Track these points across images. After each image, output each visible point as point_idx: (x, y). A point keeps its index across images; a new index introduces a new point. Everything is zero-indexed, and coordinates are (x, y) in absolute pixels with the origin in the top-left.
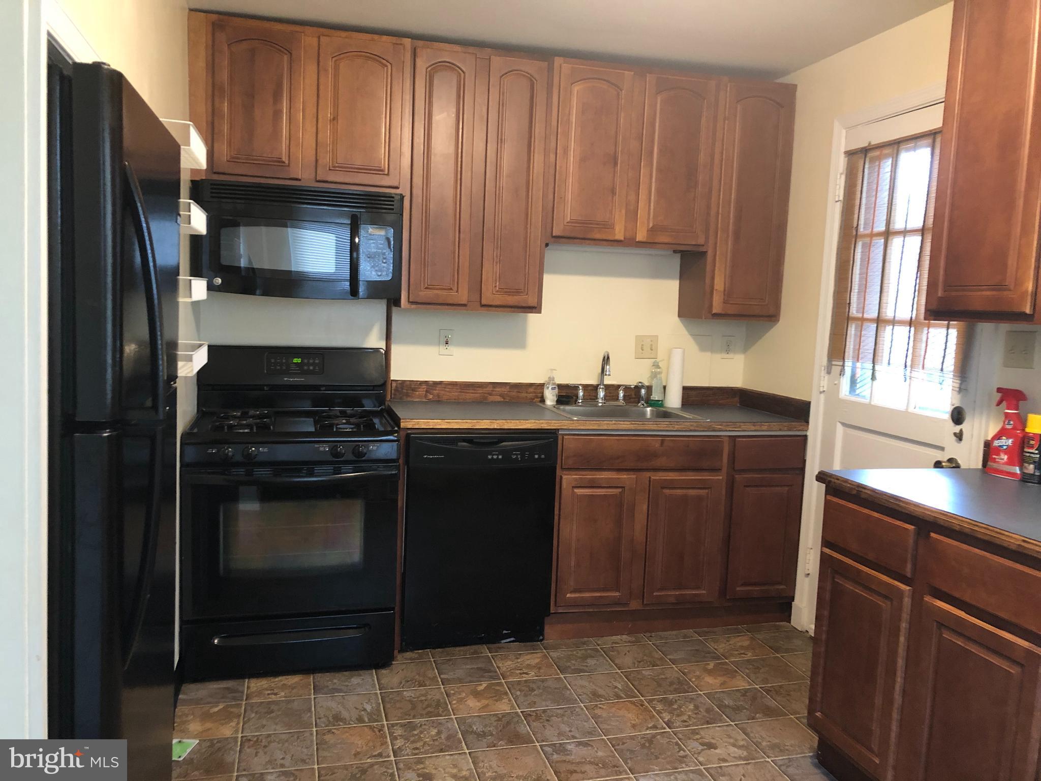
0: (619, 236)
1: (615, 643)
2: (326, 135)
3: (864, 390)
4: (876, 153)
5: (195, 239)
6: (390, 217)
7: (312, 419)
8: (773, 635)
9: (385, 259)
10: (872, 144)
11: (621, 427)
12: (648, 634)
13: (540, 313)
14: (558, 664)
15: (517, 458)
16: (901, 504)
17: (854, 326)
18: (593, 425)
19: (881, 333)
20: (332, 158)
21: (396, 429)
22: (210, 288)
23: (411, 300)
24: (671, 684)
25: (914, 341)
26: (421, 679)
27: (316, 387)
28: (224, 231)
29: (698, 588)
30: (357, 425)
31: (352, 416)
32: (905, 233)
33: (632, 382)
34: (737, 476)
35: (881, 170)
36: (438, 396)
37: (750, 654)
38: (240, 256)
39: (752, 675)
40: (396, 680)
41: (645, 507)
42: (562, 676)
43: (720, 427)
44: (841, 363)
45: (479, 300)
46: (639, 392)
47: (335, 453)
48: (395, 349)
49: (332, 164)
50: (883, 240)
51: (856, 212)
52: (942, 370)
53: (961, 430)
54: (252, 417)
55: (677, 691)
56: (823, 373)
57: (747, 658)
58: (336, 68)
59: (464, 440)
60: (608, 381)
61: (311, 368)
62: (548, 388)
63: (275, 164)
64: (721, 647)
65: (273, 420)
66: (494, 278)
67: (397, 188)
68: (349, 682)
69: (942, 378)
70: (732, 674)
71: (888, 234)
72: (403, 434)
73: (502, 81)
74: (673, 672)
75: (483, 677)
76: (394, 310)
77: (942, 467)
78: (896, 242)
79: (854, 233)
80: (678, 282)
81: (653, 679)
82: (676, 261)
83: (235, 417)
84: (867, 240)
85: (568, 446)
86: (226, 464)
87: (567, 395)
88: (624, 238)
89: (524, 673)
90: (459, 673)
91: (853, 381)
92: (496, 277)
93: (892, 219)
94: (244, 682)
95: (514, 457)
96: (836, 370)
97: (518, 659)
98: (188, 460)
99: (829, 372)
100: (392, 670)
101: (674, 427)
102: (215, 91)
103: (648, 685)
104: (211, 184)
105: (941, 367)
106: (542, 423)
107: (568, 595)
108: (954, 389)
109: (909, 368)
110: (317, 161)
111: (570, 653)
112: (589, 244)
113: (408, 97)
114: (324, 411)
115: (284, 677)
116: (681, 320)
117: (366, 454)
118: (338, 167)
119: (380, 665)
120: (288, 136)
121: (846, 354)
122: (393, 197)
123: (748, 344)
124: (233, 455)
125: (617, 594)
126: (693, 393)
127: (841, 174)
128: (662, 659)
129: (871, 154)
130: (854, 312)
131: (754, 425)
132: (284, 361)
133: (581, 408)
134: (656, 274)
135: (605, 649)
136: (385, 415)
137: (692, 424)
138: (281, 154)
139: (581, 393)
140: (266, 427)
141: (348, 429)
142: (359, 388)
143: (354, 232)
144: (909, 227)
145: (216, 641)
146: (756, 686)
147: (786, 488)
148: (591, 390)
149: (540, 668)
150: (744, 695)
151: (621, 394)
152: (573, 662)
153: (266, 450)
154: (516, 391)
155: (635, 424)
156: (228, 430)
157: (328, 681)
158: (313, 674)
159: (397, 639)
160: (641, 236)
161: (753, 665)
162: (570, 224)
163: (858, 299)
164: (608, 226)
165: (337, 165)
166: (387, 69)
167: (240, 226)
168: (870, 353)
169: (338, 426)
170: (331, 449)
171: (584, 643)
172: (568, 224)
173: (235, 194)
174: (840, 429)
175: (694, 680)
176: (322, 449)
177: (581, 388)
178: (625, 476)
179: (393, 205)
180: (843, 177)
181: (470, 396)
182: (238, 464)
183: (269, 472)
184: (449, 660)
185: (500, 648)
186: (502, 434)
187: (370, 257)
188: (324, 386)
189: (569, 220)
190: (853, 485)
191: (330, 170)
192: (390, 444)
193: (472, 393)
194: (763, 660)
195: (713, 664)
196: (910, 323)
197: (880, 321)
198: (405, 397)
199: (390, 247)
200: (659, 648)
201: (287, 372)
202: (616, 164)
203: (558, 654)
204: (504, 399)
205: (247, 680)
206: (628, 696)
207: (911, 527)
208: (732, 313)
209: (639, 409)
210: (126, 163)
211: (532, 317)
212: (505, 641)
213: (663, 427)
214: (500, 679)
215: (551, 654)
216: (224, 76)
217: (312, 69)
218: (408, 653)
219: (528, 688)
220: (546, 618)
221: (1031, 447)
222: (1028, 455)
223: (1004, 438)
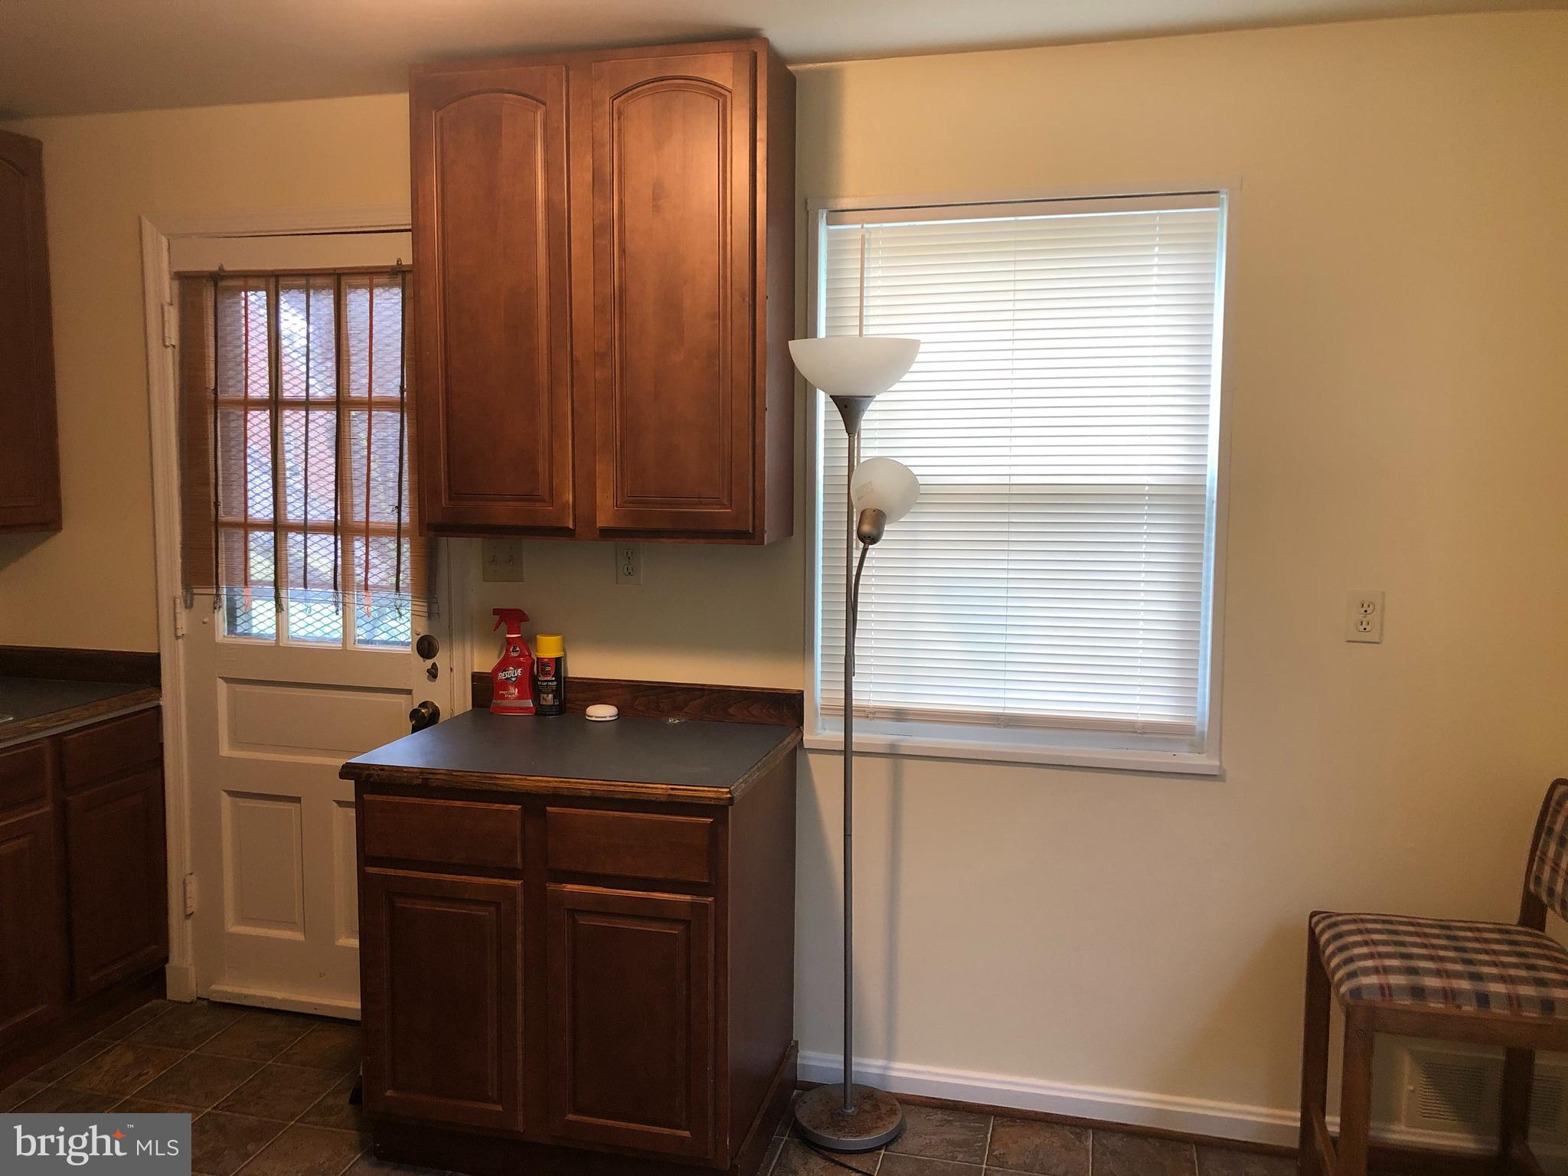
4: (237, 281)
10: (227, 270)
16: (499, 782)
17: (229, 536)
19: (286, 545)
34: (70, 798)
43: (37, 724)
44: (212, 590)
50: (268, 412)
51: (210, 366)
53: (434, 665)
56: (179, 608)
71: (276, 404)
79: (212, 398)
91: (232, 616)
93: (280, 383)
96: (202, 601)
99: (189, 605)
108: (417, 613)
109: (340, 591)
121: (221, 576)
127: (169, 304)
129: (225, 284)
130: (228, 514)
131: (87, 710)
144: (314, 397)
174: (222, 687)
180: (175, 307)
196: (335, 530)
197: (279, 530)
207: (515, 807)
221: (548, 674)
222: (545, 684)
223: (511, 668)
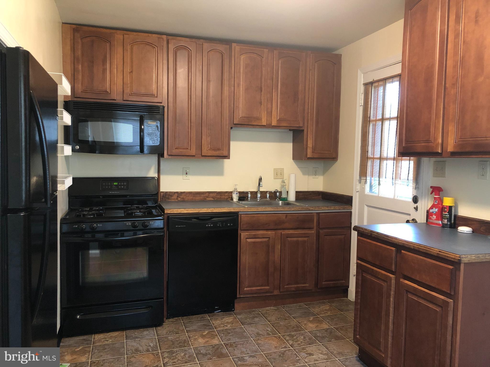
0: (264, 123)
1: (268, 310)
2: (128, 80)
3: (375, 189)
4: (376, 84)
5: (66, 128)
6: (158, 116)
7: (123, 211)
8: (340, 304)
9: (156, 135)
10: (375, 80)
11: (267, 210)
12: (283, 306)
13: (230, 159)
14: (241, 321)
15: (220, 225)
16: (389, 238)
17: (370, 161)
18: (254, 209)
19: (382, 164)
20: (131, 90)
21: (163, 214)
22: (73, 150)
23: (168, 154)
24: (293, 327)
25: (396, 167)
26: (177, 330)
27: (125, 196)
28: (80, 124)
29: (305, 283)
30: (144, 213)
31: (142, 209)
32: (390, 119)
33: (273, 190)
34: (320, 231)
35: (379, 91)
36: (183, 198)
37: (329, 313)
38: (89, 136)
39: (330, 322)
40: (164, 332)
41: (279, 247)
42: (243, 326)
43: (312, 209)
44: (365, 178)
45: (201, 153)
46: (276, 194)
47: (134, 226)
48: (162, 177)
49: (131, 93)
50: (381, 123)
51: (369, 110)
52: (408, 179)
53: (417, 206)
54: (94, 210)
55: (296, 331)
56: (358, 183)
57: (327, 314)
58: (132, 49)
59: (195, 218)
60: (262, 189)
61: (122, 187)
62: (234, 193)
63: (104, 93)
64: (316, 310)
65: (105, 212)
66: (207, 143)
67: (161, 103)
68: (143, 333)
69: (408, 183)
70: (320, 322)
71: (383, 120)
72: (166, 216)
73: (208, 54)
74: (294, 322)
75: (205, 328)
76: (161, 159)
77: (410, 223)
78: (387, 123)
79: (369, 120)
80: (292, 144)
81: (285, 326)
82: (291, 134)
83: (86, 211)
84: (374, 123)
85: (243, 219)
86: (82, 232)
87: (243, 196)
88: (266, 124)
89: (225, 326)
90: (195, 327)
91: (371, 186)
92: (208, 142)
93: (384, 113)
94: (92, 336)
95: (218, 225)
96: (363, 181)
97: (222, 319)
98: (64, 231)
99: (360, 183)
100: (163, 327)
101: (291, 209)
102: (75, 60)
103: (283, 329)
104: (74, 103)
105: (407, 178)
106: (231, 209)
107: (245, 289)
108: (414, 188)
109: (394, 179)
110: (123, 91)
111: (246, 316)
112: (251, 127)
113: (165, 62)
114: (129, 207)
115: (112, 333)
116: (294, 161)
117: (148, 225)
118: (133, 94)
119: (157, 325)
120: (110, 80)
121: (367, 174)
122: (159, 107)
123: (325, 171)
124: (85, 228)
125: (268, 287)
126: (301, 194)
127: (362, 94)
128: (289, 316)
129: (374, 85)
130: (370, 155)
131: (327, 208)
132: (109, 184)
133: (250, 202)
134: (282, 140)
135: (263, 313)
136: (158, 208)
137: (299, 207)
138: (107, 88)
139: (249, 195)
140: (101, 215)
141: (140, 214)
142: (145, 196)
143: (142, 123)
144: (392, 116)
145: (78, 317)
146: (332, 327)
147: (343, 236)
148: (254, 194)
149: (232, 323)
150: (326, 331)
151: (268, 195)
152: (248, 320)
153: (101, 225)
154: (219, 195)
155: (274, 208)
156: (83, 216)
157: (132, 334)
158: (125, 331)
159: (165, 313)
160: (274, 123)
161: (331, 318)
162: (241, 118)
163: (372, 149)
164: (259, 119)
165: (133, 93)
166: (155, 49)
167: (88, 122)
168: (378, 173)
169: (135, 214)
170: (132, 224)
171: (253, 311)
172: (240, 118)
173: (86, 107)
174: (366, 208)
175: (303, 325)
176: (128, 224)
177: (249, 193)
178: (270, 233)
179: (159, 111)
180: (363, 95)
181: (198, 198)
182: (88, 232)
183: (103, 236)
184: (190, 321)
185: (214, 315)
186: (212, 215)
187: (149, 134)
188: (128, 195)
189: (241, 116)
190: (368, 231)
191: (129, 95)
192: (159, 221)
193: (199, 197)
194: (335, 315)
195: (312, 318)
196: (394, 159)
197: (381, 159)
198: (167, 200)
199: (158, 130)
200: (288, 312)
201: (111, 190)
202: (261, 91)
203: (241, 317)
204: (214, 199)
205: (93, 335)
206: (273, 334)
207: (394, 249)
208: (317, 157)
209: (275, 202)
210: (31, 91)
211: (226, 161)
212: (216, 312)
213: (287, 210)
214: (214, 329)
215: (238, 317)
216: (79, 53)
217: (120, 50)
218: (170, 319)
219: (227, 332)
220: (235, 300)
221: (445, 212)
222: (444, 215)
223: (434, 208)
